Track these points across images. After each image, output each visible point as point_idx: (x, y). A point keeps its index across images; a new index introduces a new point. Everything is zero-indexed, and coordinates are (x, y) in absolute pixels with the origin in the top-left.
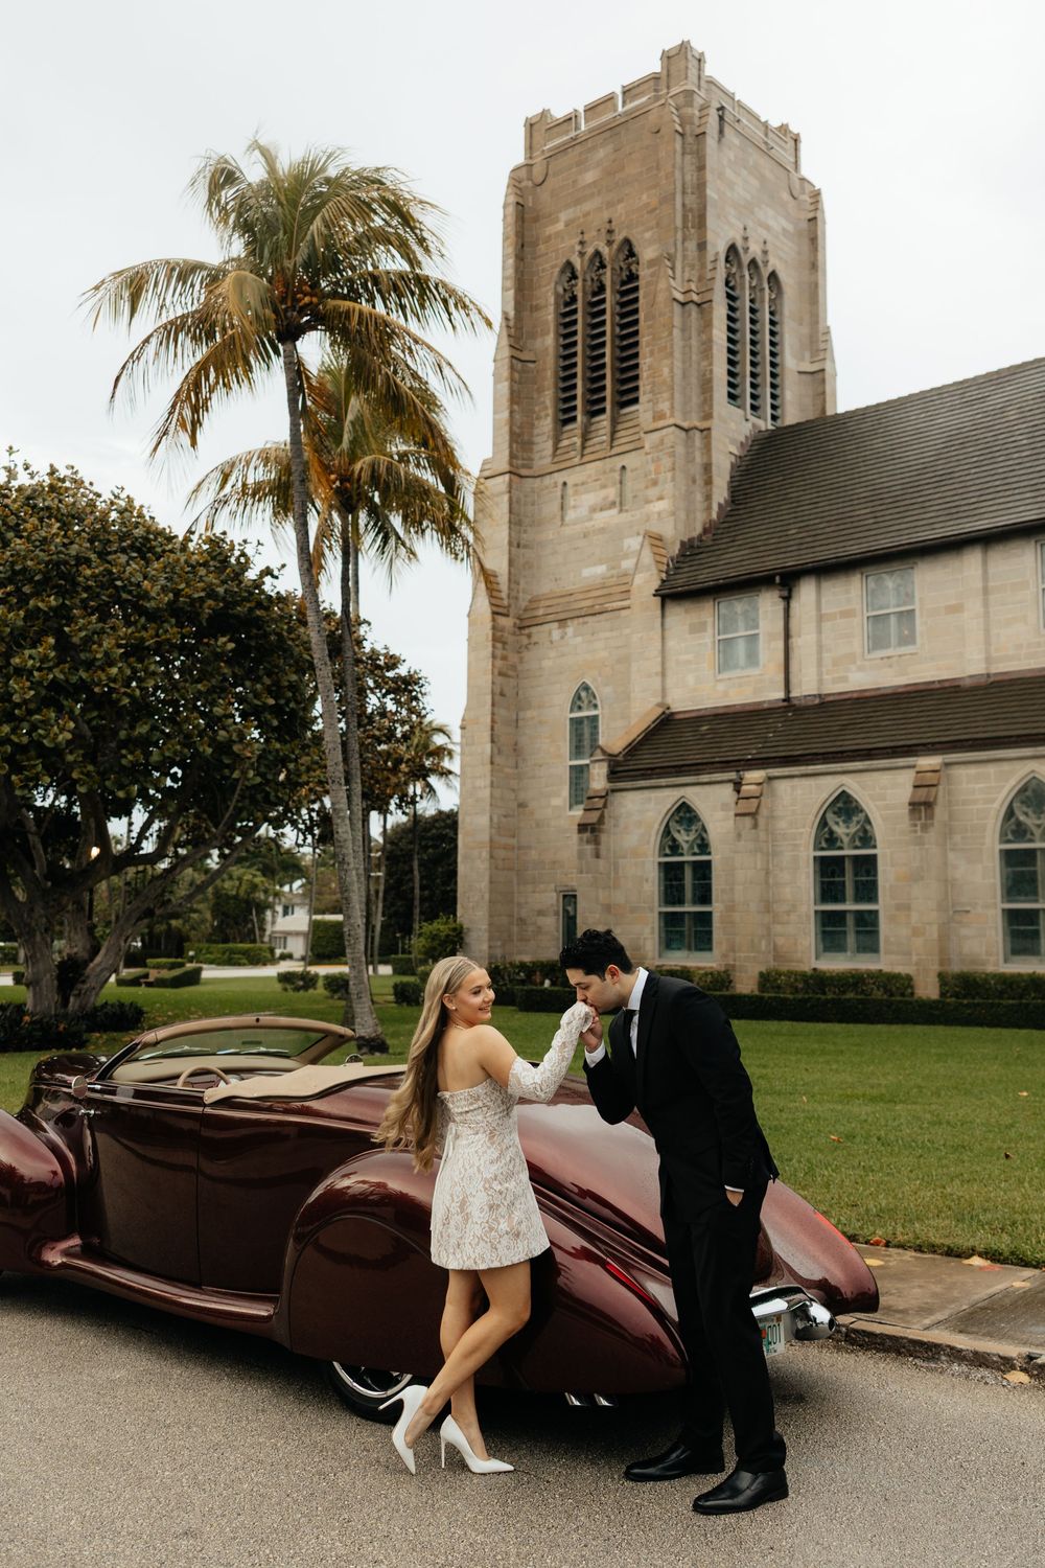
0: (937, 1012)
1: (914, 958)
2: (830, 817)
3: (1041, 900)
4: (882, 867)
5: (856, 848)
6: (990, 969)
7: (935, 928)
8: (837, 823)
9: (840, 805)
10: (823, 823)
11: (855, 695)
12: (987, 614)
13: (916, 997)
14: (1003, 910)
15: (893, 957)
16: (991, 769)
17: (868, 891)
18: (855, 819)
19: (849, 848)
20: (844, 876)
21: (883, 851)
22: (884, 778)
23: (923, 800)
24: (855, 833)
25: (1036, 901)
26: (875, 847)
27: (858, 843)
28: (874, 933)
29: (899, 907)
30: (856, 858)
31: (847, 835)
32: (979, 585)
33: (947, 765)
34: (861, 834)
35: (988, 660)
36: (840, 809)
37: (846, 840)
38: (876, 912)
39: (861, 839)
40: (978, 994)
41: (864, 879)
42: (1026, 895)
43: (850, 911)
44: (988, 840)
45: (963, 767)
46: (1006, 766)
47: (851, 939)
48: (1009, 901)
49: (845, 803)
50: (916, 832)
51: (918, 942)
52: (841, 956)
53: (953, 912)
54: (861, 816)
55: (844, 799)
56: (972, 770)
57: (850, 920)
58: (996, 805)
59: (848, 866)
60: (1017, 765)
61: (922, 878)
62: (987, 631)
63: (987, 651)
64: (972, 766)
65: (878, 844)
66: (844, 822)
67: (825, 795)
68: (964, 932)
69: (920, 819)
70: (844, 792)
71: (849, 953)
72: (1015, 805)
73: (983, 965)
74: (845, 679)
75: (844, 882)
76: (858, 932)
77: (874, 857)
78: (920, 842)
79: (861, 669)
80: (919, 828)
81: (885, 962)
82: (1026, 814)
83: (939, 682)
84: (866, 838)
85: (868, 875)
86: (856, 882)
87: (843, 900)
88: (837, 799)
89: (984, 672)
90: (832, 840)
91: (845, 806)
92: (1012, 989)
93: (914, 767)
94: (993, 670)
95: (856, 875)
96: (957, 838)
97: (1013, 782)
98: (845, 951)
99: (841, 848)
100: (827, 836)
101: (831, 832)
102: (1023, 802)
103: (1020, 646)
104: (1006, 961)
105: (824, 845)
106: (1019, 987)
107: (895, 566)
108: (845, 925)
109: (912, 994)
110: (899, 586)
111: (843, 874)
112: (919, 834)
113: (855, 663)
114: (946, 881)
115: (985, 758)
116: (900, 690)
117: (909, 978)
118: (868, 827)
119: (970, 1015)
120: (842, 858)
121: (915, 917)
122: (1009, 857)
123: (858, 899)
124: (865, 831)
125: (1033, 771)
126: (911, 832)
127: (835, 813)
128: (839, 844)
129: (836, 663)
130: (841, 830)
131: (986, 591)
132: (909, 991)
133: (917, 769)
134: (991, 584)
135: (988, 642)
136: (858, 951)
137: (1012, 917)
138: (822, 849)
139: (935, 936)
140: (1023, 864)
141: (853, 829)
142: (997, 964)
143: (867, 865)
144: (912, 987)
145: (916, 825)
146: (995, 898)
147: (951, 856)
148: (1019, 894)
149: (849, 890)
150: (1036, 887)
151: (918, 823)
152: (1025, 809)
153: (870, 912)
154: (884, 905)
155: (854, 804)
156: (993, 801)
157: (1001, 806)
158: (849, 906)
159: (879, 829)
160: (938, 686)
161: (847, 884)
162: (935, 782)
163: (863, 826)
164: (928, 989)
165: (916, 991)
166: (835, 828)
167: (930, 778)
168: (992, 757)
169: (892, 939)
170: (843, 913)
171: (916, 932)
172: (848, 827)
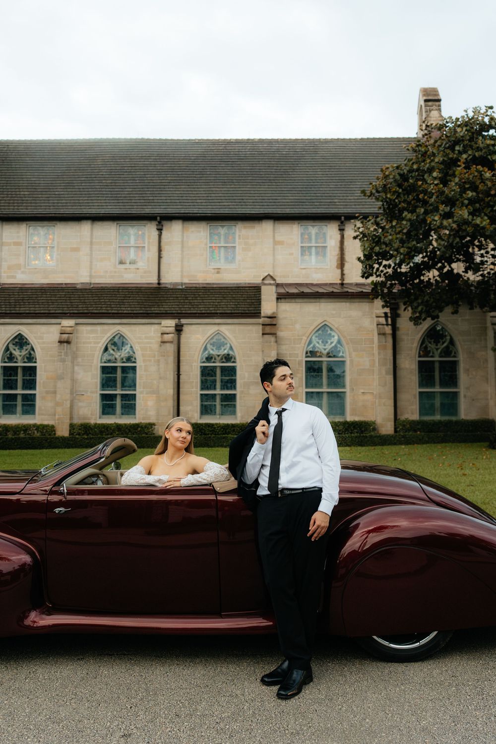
0: (71, 442)
1: (57, 417)
2: (11, 346)
3: (118, 390)
4: (39, 372)
5: (25, 362)
6: (92, 422)
7: (69, 401)
8: (15, 350)
9: (17, 340)
10: (7, 349)
11: (19, 286)
12: (91, 255)
13: (57, 435)
14: (100, 394)
15: (43, 416)
16: (99, 328)
17: (30, 383)
18: (25, 348)
19: (21, 363)
20: (17, 376)
21: (40, 365)
22: (43, 328)
23: (66, 340)
24: (24, 355)
25: (116, 390)
26: (35, 362)
27: (26, 360)
28: (33, 406)
29: (47, 392)
30: (24, 368)
31: (20, 356)
32: (89, 240)
33: (77, 324)
34: (28, 356)
35: (91, 276)
36: (16, 342)
37: (19, 358)
38: (35, 394)
39: (27, 358)
40: (90, 433)
41: (28, 378)
42: (111, 387)
43: (20, 394)
44: (95, 361)
45: (85, 326)
46: (106, 327)
47: (19, 408)
48: (103, 390)
49: (19, 339)
50: (61, 355)
51: (59, 409)
52: (13, 416)
53: (75, 394)
54: (29, 347)
55: (19, 337)
56: (89, 328)
57: (19, 398)
58: (100, 345)
59: (20, 371)
60: (111, 327)
61: (63, 378)
62: (91, 262)
63: (91, 272)
64: (89, 326)
65: (38, 361)
66: (18, 349)
67: (9, 335)
68: (80, 404)
69: (64, 350)
70: (20, 334)
71: (18, 415)
72: (108, 345)
73: (89, 419)
74: (14, 277)
75: (17, 380)
76: (23, 405)
77: (35, 367)
78: (63, 361)
79: (23, 272)
80: (63, 354)
81: (38, 419)
82: (113, 350)
83: (66, 284)
84: (30, 358)
85: (30, 376)
86: (23, 380)
87: (16, 388)
88: (16, 337)
89: (89, 282)
90: (11, 358)
91: (20, 341)
92: (107, 430)
93: (60, 324)
94: (93, 281)
95: (24, 376)
96: (80, 360)
97: (109, 335)
98: (16, 414)
99: (16, 362)
100: (8, 356)
101: (11, 354)
102: (112, 344)
103: (106, 272)
104: (100, 418)
105: (6, 360)
106: (111, 429)
107: (46, 223)
108: (16, 401)
109: (55, 434)
110: (46, 234)
111: (16, 375)
112: (63, 357)
113: (20, 269)
114: (73, 380)
115: (97, 322)
116: (44, 286)
117: (53, 427)
118: (32, 352)
119: (88, 443)
120: (17, 367)
121: (58, 396)
122: (104, 370)
123: (24, 388)
124: (30, 354)
125: (119, 330)
126: (59, 355)
127: (13, 344)
128: (15, 360)
129: (9, 268)
130: (17, 353)
131: (91, 243)
132: (54, 433)
133: (62, 325)
134: (94, 240)
135: (91, 268)
136: (23, 414)
137: (104, 397)
138: (5, 362)
139: (69, 406)
140: (111, 373)
141: (24, 353)
142: (96, 420)
143: (31, 372)
144: (54, 431)
145: (61, 352)
146: (97, 388)
147: (76, 368)
148: (108, 387)
149: (20, 383)
150: (116, 384)
151: (63, 351)
152: (114, 348)
153: (31, 394)
154: (39, 391)
155: (25, 340)
156: (98, 343)
157: (102, 345)
158: (19, 391)
159: (39, 354)
160: (64, 286)
161: (19, 380)
162: (72, 332)
163: (29, 352)
164: (63, 431)
165: (57, 433)
166: (14, 352)
167: (68, 330)
168: (99, 322)
169: (43, 408)
170: (16, 395)
171: (57, 404)
172: (21, 352)
